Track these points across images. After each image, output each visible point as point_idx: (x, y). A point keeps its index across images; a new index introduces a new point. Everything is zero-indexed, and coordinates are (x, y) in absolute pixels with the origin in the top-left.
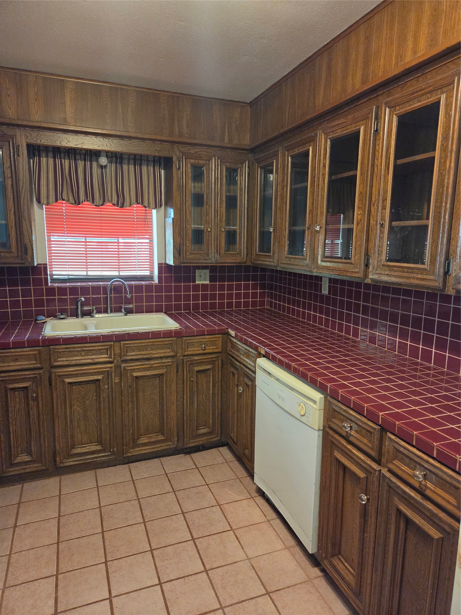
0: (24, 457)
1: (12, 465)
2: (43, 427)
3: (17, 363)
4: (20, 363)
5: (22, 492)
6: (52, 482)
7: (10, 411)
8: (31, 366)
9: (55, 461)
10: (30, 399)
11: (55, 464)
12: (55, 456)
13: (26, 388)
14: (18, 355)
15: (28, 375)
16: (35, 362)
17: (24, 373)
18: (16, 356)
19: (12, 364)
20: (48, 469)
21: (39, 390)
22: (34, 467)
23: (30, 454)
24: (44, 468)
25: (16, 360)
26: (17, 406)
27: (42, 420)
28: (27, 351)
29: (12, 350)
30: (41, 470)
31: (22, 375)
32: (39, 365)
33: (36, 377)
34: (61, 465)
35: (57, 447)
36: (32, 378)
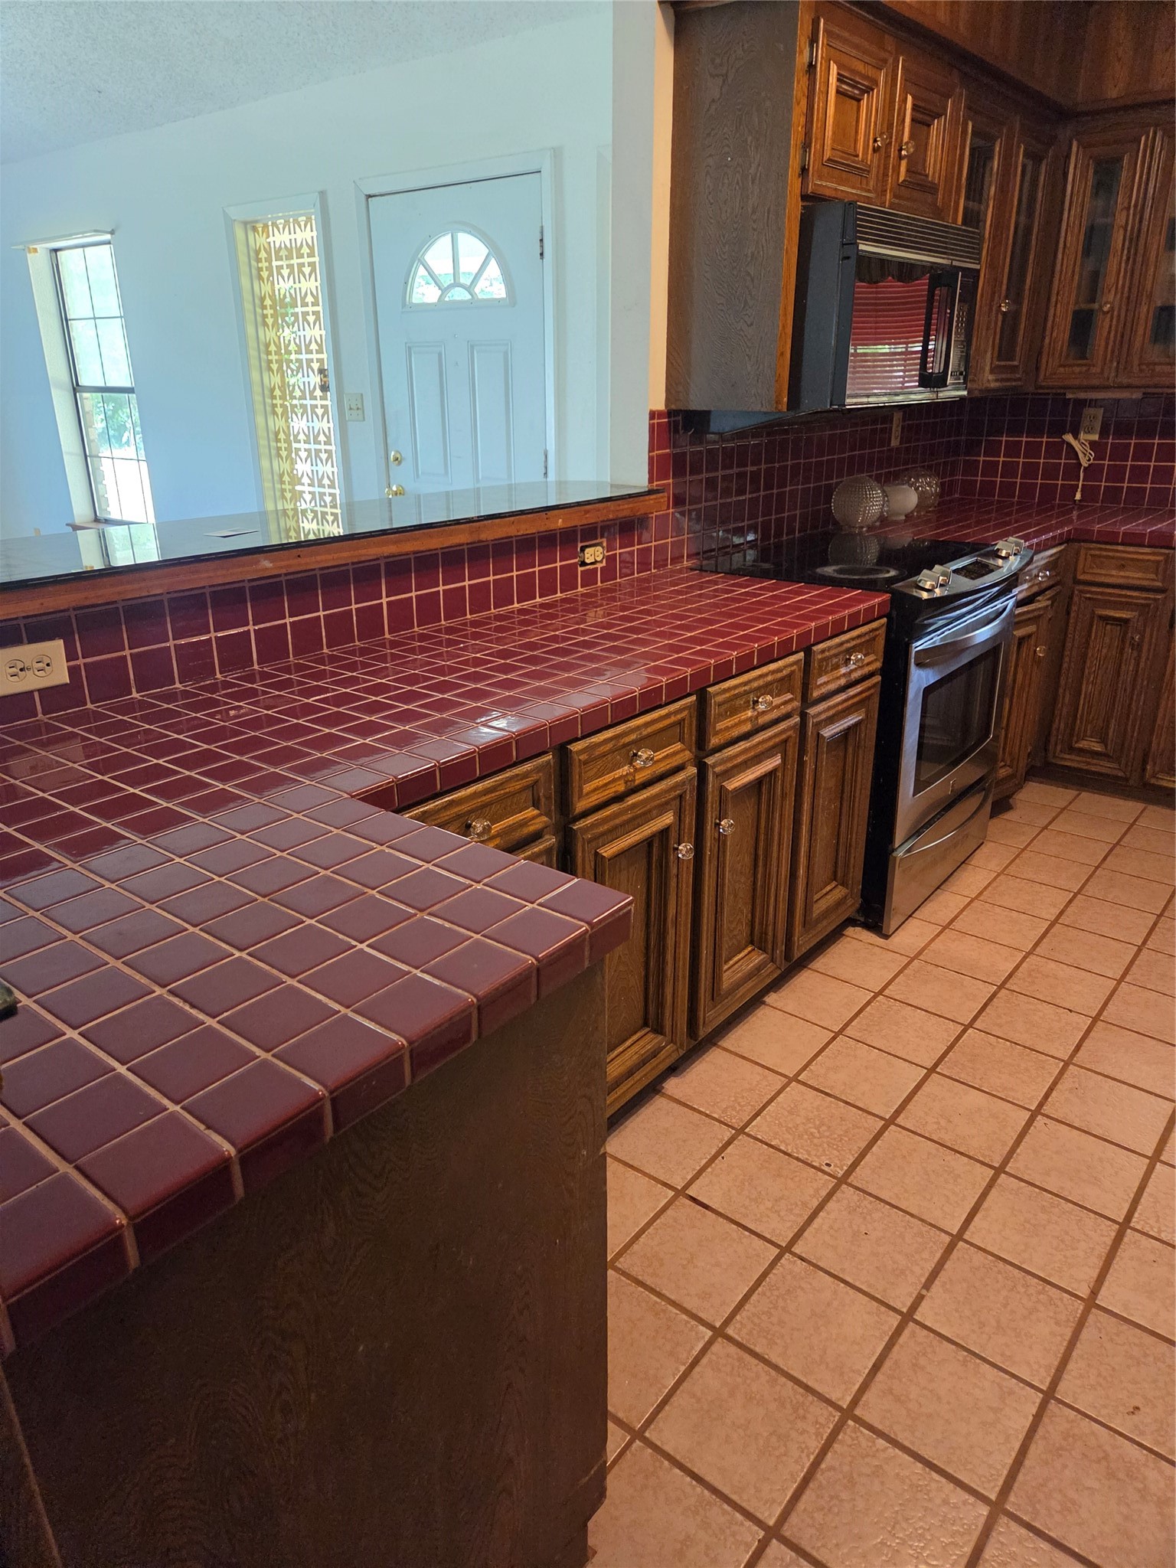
0: (1093, 744)
1: (1071, 749)
2: (1138, 701)
3: (1122, 574)
4: (1127, 574)
5: (1074, 800)
6: (1127, 808)
7: (1090, 655)
8: (1145, 583)
9: (1144, 770)
10: (1127, 645)
11: (1142, 776)
12: (1145, 762)
13: (1126, 621)
14: (1128, 559)
15: (1137, 598)
16: (1153, 576)
17: (1129, 593)
18: (1123, 559)
19: (1114, 572)
20: (1127, 779)
21: (1148, 630)
22: (1104, 767)
23: (1103, 741)
24: (1120, 774)
25: (1122, 567)
26: (1104, 651)
27: (1138, 687)
28: (1145, 553)
29: (1120, 548)
30: (1117, 777)
31: (1126, 596)
32: (1159, 584)
33: (1148, 605)
34: (1153, 781)
35: (1154, 745)
36: (1142, 605)
